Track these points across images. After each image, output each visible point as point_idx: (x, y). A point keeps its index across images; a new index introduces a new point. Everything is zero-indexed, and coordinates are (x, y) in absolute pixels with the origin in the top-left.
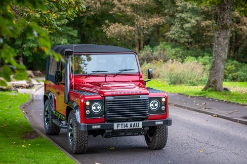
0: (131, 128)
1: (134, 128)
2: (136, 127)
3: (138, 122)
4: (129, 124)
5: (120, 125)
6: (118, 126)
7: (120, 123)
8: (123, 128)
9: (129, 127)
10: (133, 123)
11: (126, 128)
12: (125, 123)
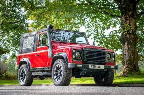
0: (98, 68)
1: (100, 68)
2: (101, 69)
3: (102, 65)
4: (97, 66)
5: (93, 66)
6: (91, 67)
7: (93, 65)
8: (94, 68)
9: (97, 68)
10: (99, 65)
11: (95, 68)
12: (95, 65)
